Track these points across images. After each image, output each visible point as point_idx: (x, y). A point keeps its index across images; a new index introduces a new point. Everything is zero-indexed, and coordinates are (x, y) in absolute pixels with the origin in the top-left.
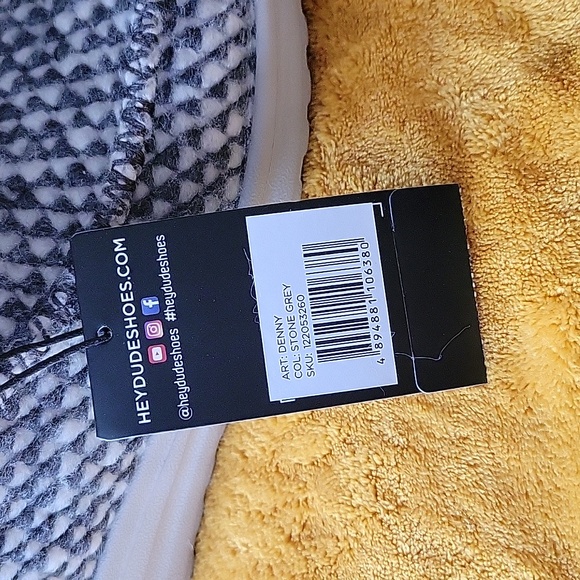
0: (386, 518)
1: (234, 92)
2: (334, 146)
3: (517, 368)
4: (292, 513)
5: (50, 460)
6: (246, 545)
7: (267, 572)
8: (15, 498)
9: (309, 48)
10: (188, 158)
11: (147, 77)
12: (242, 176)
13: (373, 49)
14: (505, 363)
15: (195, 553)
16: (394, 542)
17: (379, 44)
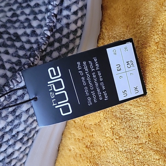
0: (116, 141)
1: (80, 14)
2: (107, 33)
3: (157, 97)
4: (88, 139)
5: (19, 115)
6: (74, 148)
7: (79, 156)
8: (8, 125)
9: (102, 5)
10: (65, 31)
11: (56, 7)
12: (81, 38)
13: (120, 6)
14: (154, 96)
15: (58, 150)
16: (118, 147)
17: (122, 4)
